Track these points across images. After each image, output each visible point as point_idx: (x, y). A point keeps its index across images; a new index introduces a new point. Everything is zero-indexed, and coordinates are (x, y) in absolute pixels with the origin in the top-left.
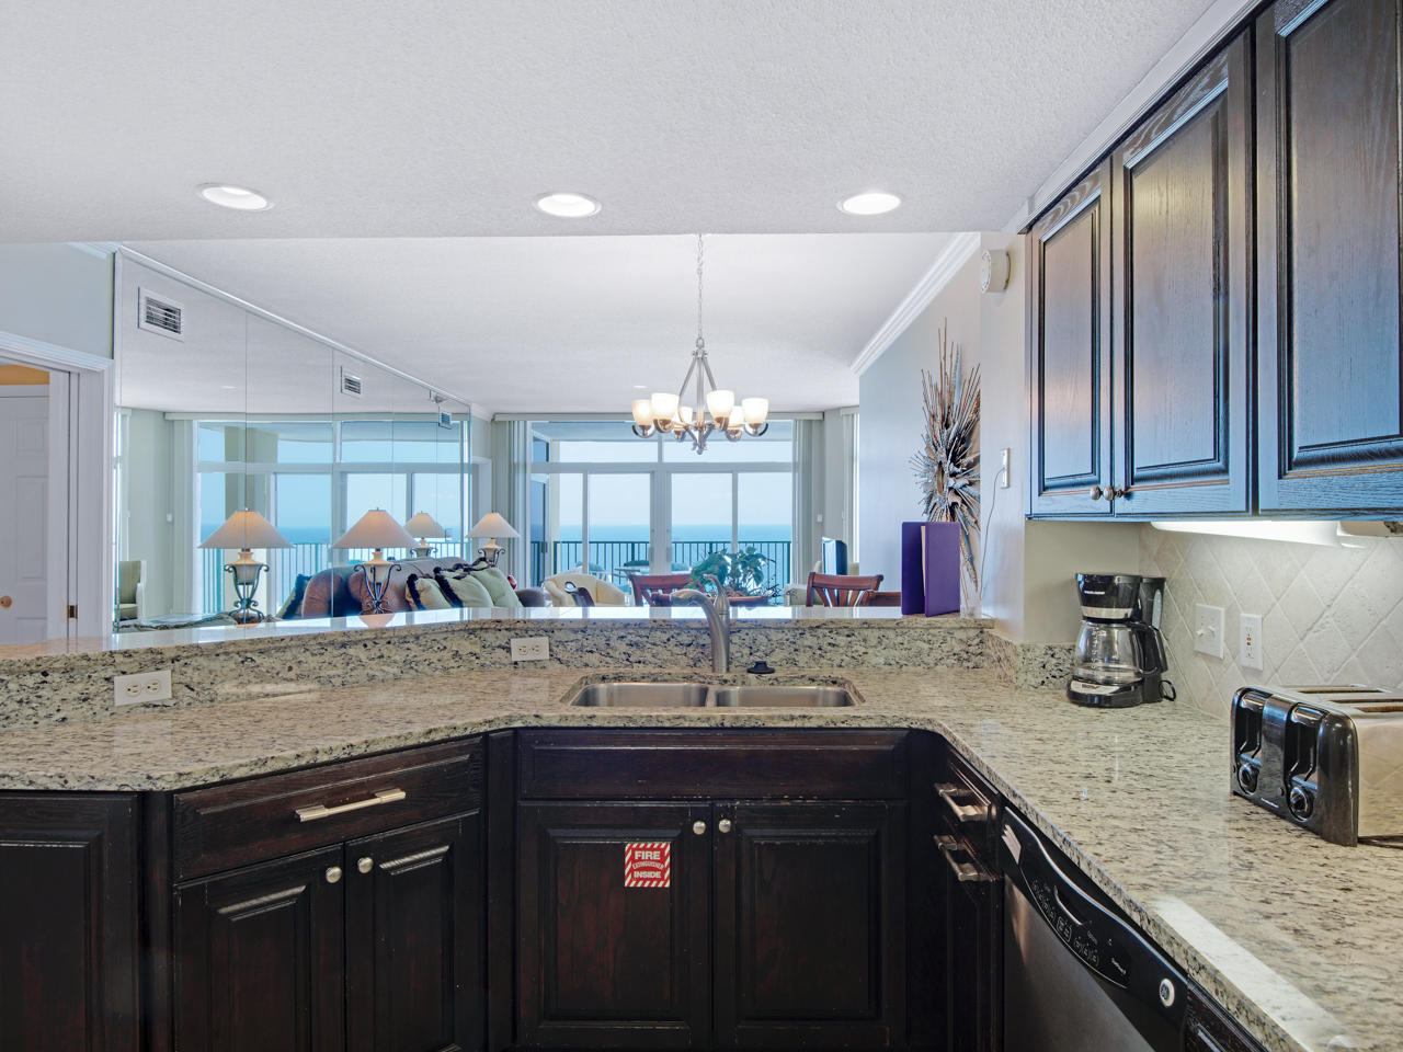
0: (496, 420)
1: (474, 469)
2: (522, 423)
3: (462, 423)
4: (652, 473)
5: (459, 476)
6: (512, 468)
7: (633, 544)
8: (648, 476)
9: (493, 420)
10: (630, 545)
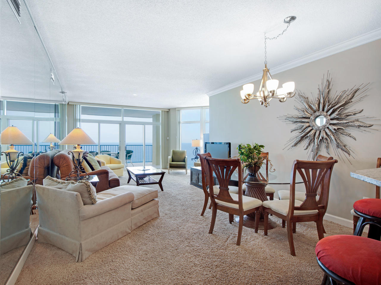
0: (69, 104)
2: (78, 106)
4: (120, 124)
8: (118, 125)
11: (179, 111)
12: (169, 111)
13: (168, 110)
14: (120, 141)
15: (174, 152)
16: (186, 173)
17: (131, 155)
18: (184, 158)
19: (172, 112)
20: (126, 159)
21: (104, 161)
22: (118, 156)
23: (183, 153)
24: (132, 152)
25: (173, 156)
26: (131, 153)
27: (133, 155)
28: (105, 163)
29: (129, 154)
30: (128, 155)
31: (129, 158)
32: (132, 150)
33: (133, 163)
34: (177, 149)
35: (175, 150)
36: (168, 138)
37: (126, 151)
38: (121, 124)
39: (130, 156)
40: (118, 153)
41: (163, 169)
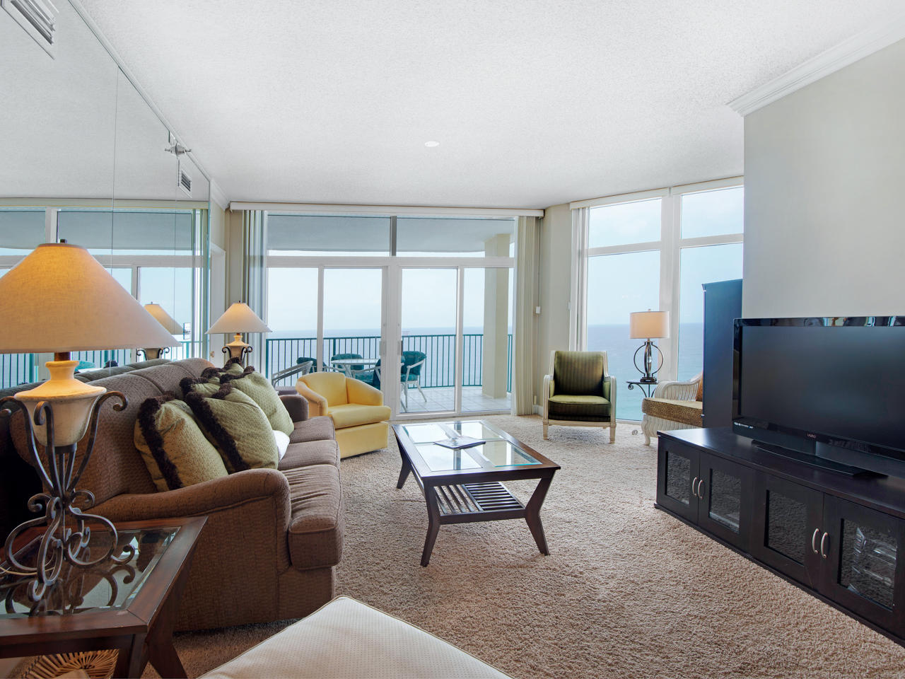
0: (231, 208)
1: (206, 262)
2: (258, 213)
3: (195, 210)
4: (385, 268)
5: (189, 270)
6: (247, 262)
7: (334, 339)
8: (380, 271)
9: (228, 209)
10: (332, 341)
11: (581, 211)
12: (543, 218)
13: (540, 214)
14: (384, 325)
15: (562, 361)
16: (612, 440)
17: (419, 367)
18: (599, 379)
19: (553, 220)
20: (403, 380)
21: (321, 397)
22: (378, 372)
23: (594, 361)
24: (422, 357)
25: (558, 371)
26: (420, 360)
27: (426, 367)
28: (326, 404)
29: (411, 364)
30: (409, 367)
31: (413, 376)
32: (423, 351)
33: (423, 390)
34: (572, 349)
35: (562, 350)
36: (538, 311)
37: (404, 354)
38: (389, 268)
39: (416, 372)
40: (379, 364)
41: (520, 415)
